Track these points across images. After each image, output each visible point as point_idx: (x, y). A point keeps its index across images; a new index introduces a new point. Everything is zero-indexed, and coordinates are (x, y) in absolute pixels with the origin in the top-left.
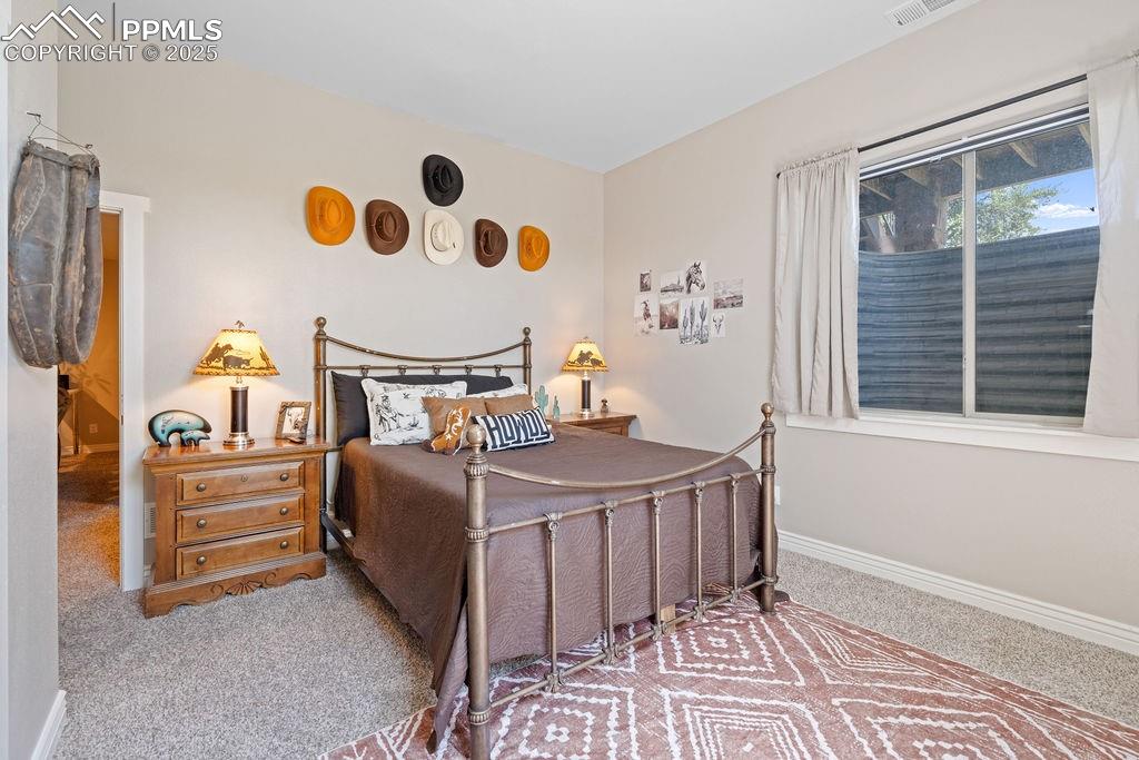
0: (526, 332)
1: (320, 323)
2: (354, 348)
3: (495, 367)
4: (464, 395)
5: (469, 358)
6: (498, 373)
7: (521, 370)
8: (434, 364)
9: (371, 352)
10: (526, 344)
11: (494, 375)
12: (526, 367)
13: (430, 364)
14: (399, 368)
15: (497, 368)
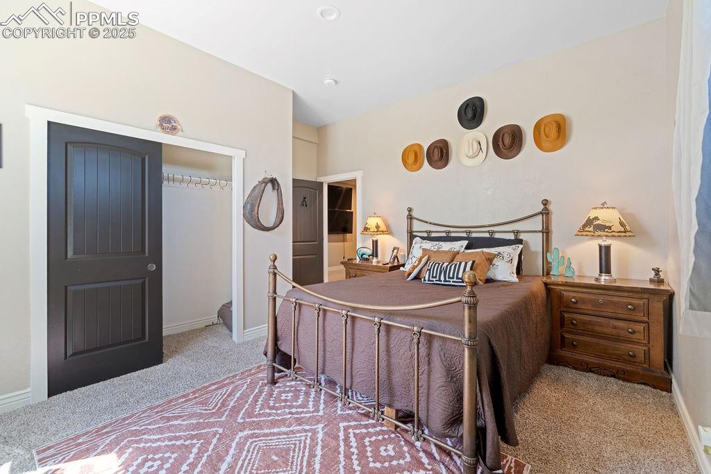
0: (545, 203)
1: (410, 210)
2: (422, 221)
3: (513, 232)
4: (463, 249)
5: (490, 226)
6: (516, 236)
7: (541, 234)
8: (469, 229)
9: (430, 223)
10: (546, 213)
11: (513, 238)
12: (546, 232)
13: (464, 230)
14: (445, 232)
15: (517, 232)
